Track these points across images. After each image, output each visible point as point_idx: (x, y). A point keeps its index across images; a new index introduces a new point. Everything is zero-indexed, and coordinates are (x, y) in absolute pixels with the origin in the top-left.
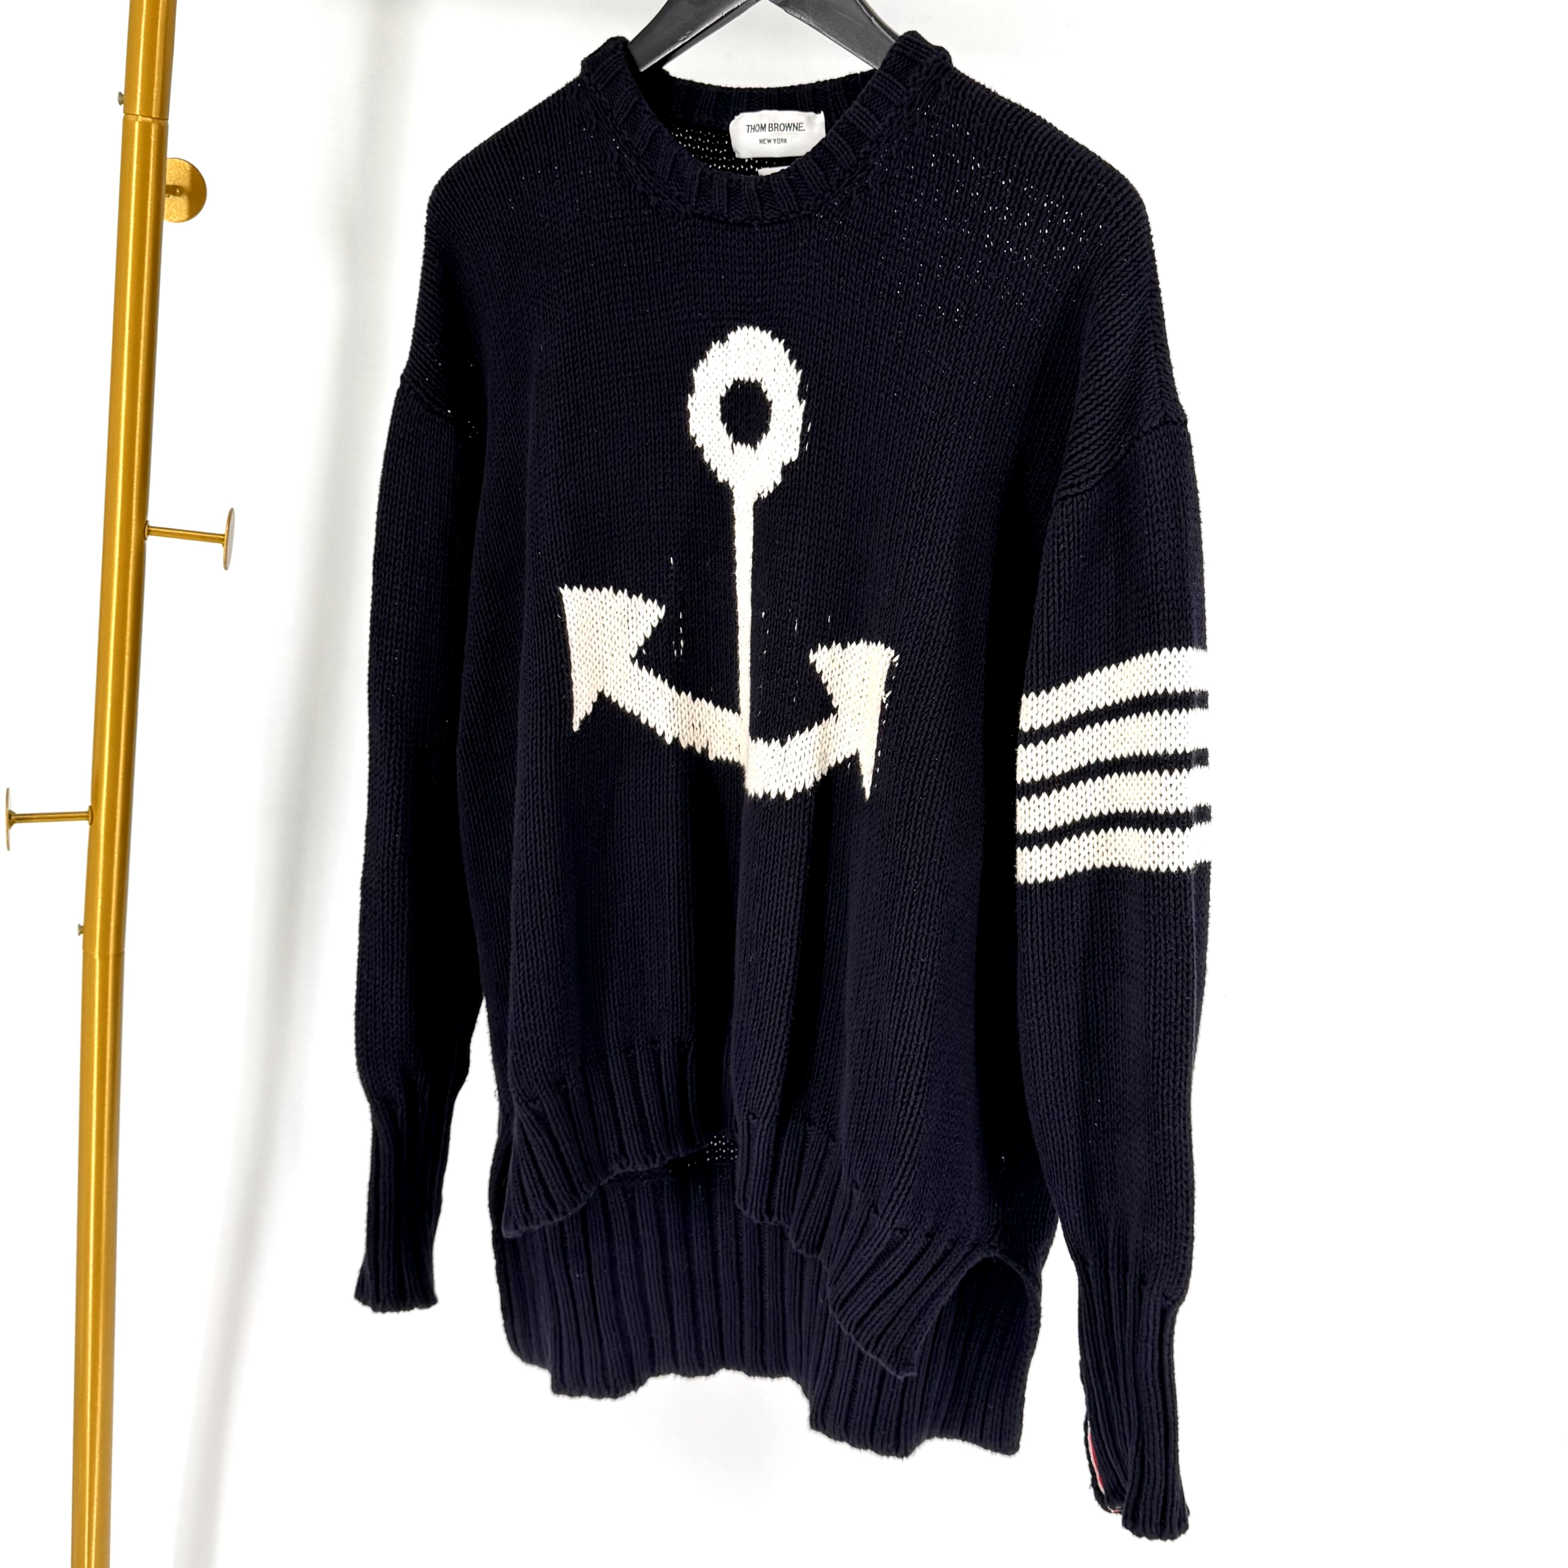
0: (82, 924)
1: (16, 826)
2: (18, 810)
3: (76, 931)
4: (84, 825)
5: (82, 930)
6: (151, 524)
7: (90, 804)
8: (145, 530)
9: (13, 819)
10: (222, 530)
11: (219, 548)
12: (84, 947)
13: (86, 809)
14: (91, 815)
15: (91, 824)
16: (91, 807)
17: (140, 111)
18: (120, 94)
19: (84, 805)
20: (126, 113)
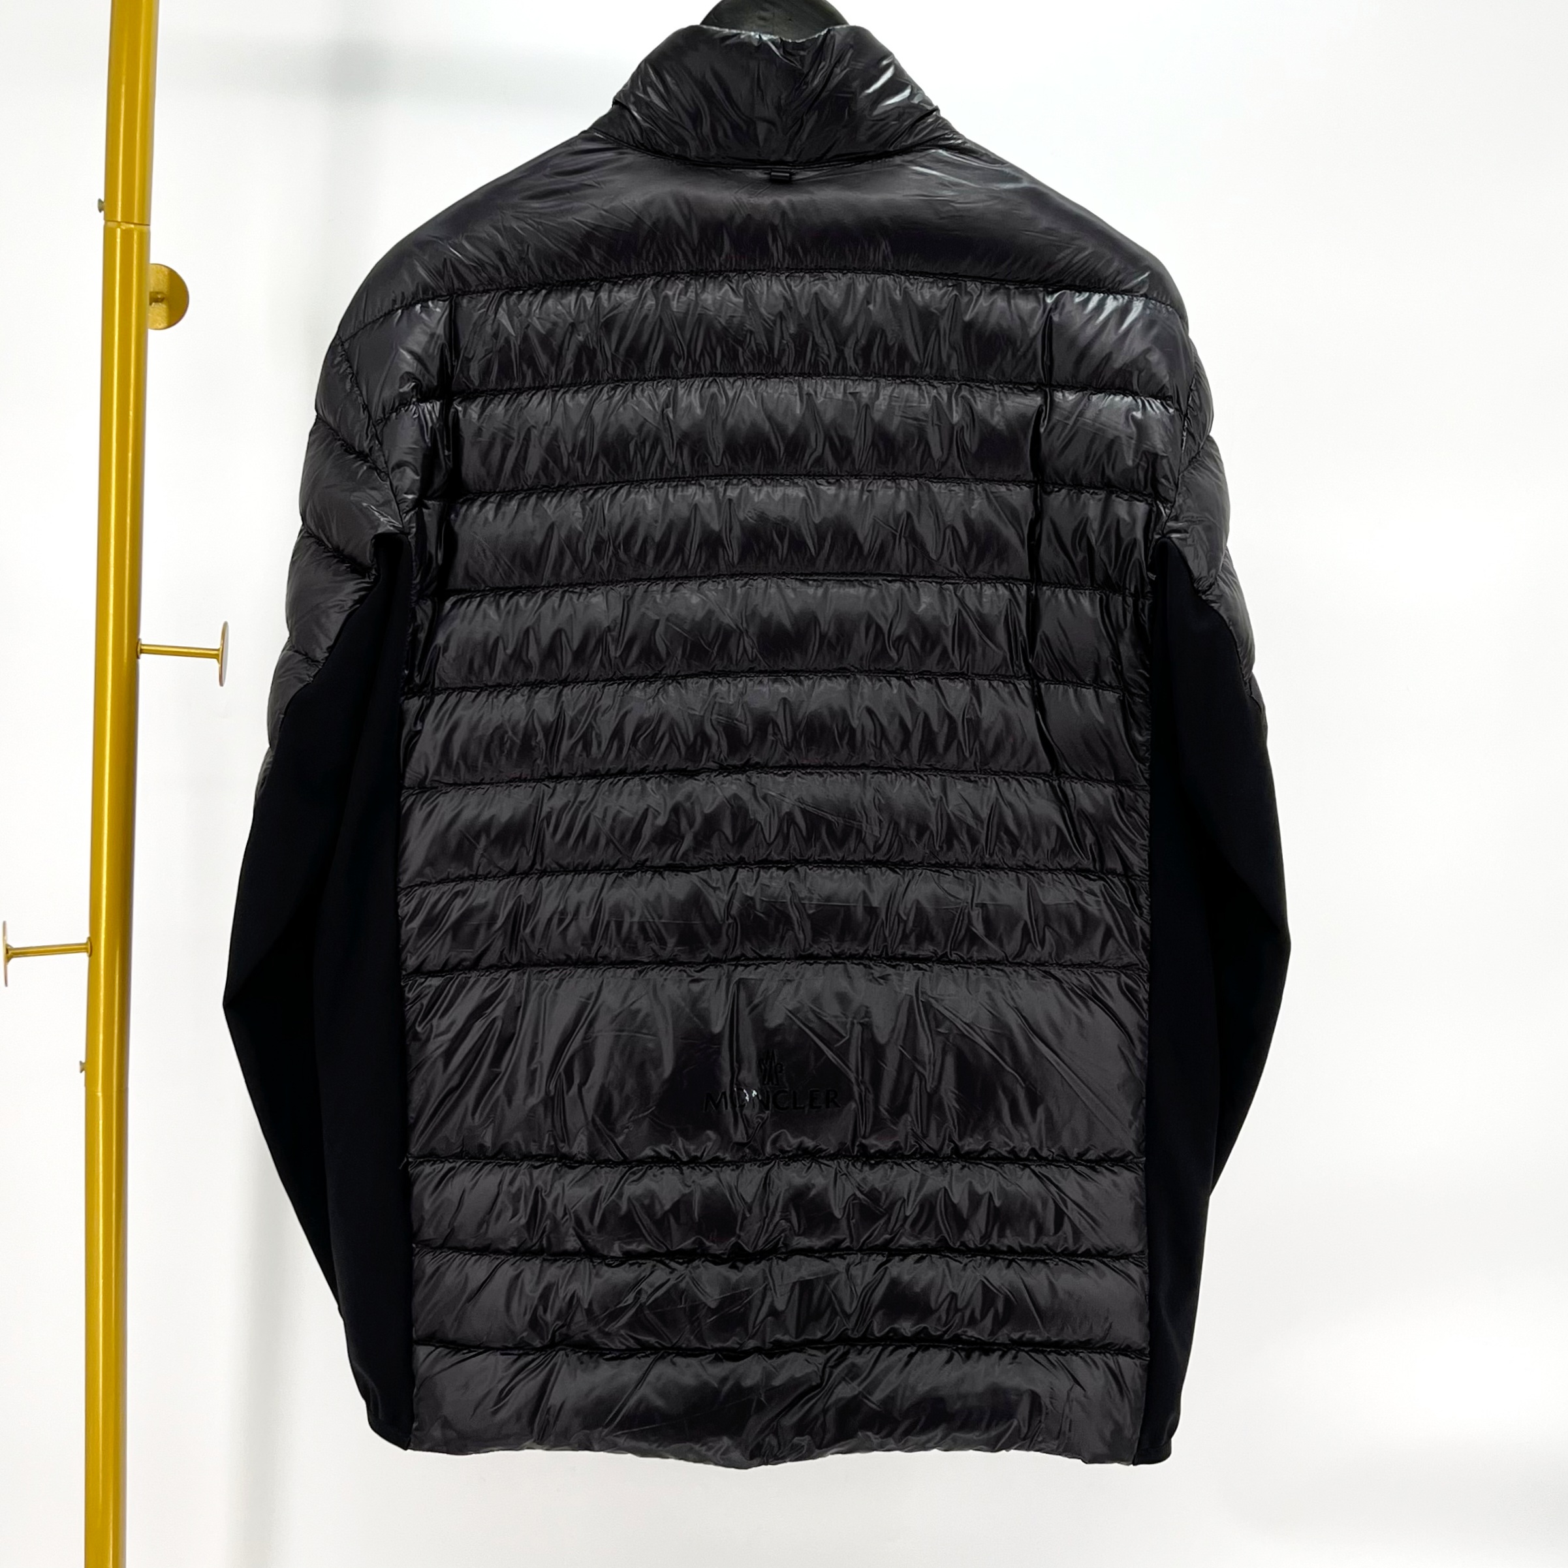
0: (84, 1061)
1: (14, 961)
2: (15, 944)
3: (78, 1067)
4: (83, 957)
5: (83, 1067)
6: (143, 642)
7: (88, 935)
8: (137, 650)
9: (11, 953)
10: (217, 645)
11: (214, 663)
12: (86, 1085)
13: (84, 940)
14: (90, 948)
15: (90, 956)
16: (89, 939)
17: (122, 217)
18: (100, 201)
19: (81, 935)
20: (106, 220)
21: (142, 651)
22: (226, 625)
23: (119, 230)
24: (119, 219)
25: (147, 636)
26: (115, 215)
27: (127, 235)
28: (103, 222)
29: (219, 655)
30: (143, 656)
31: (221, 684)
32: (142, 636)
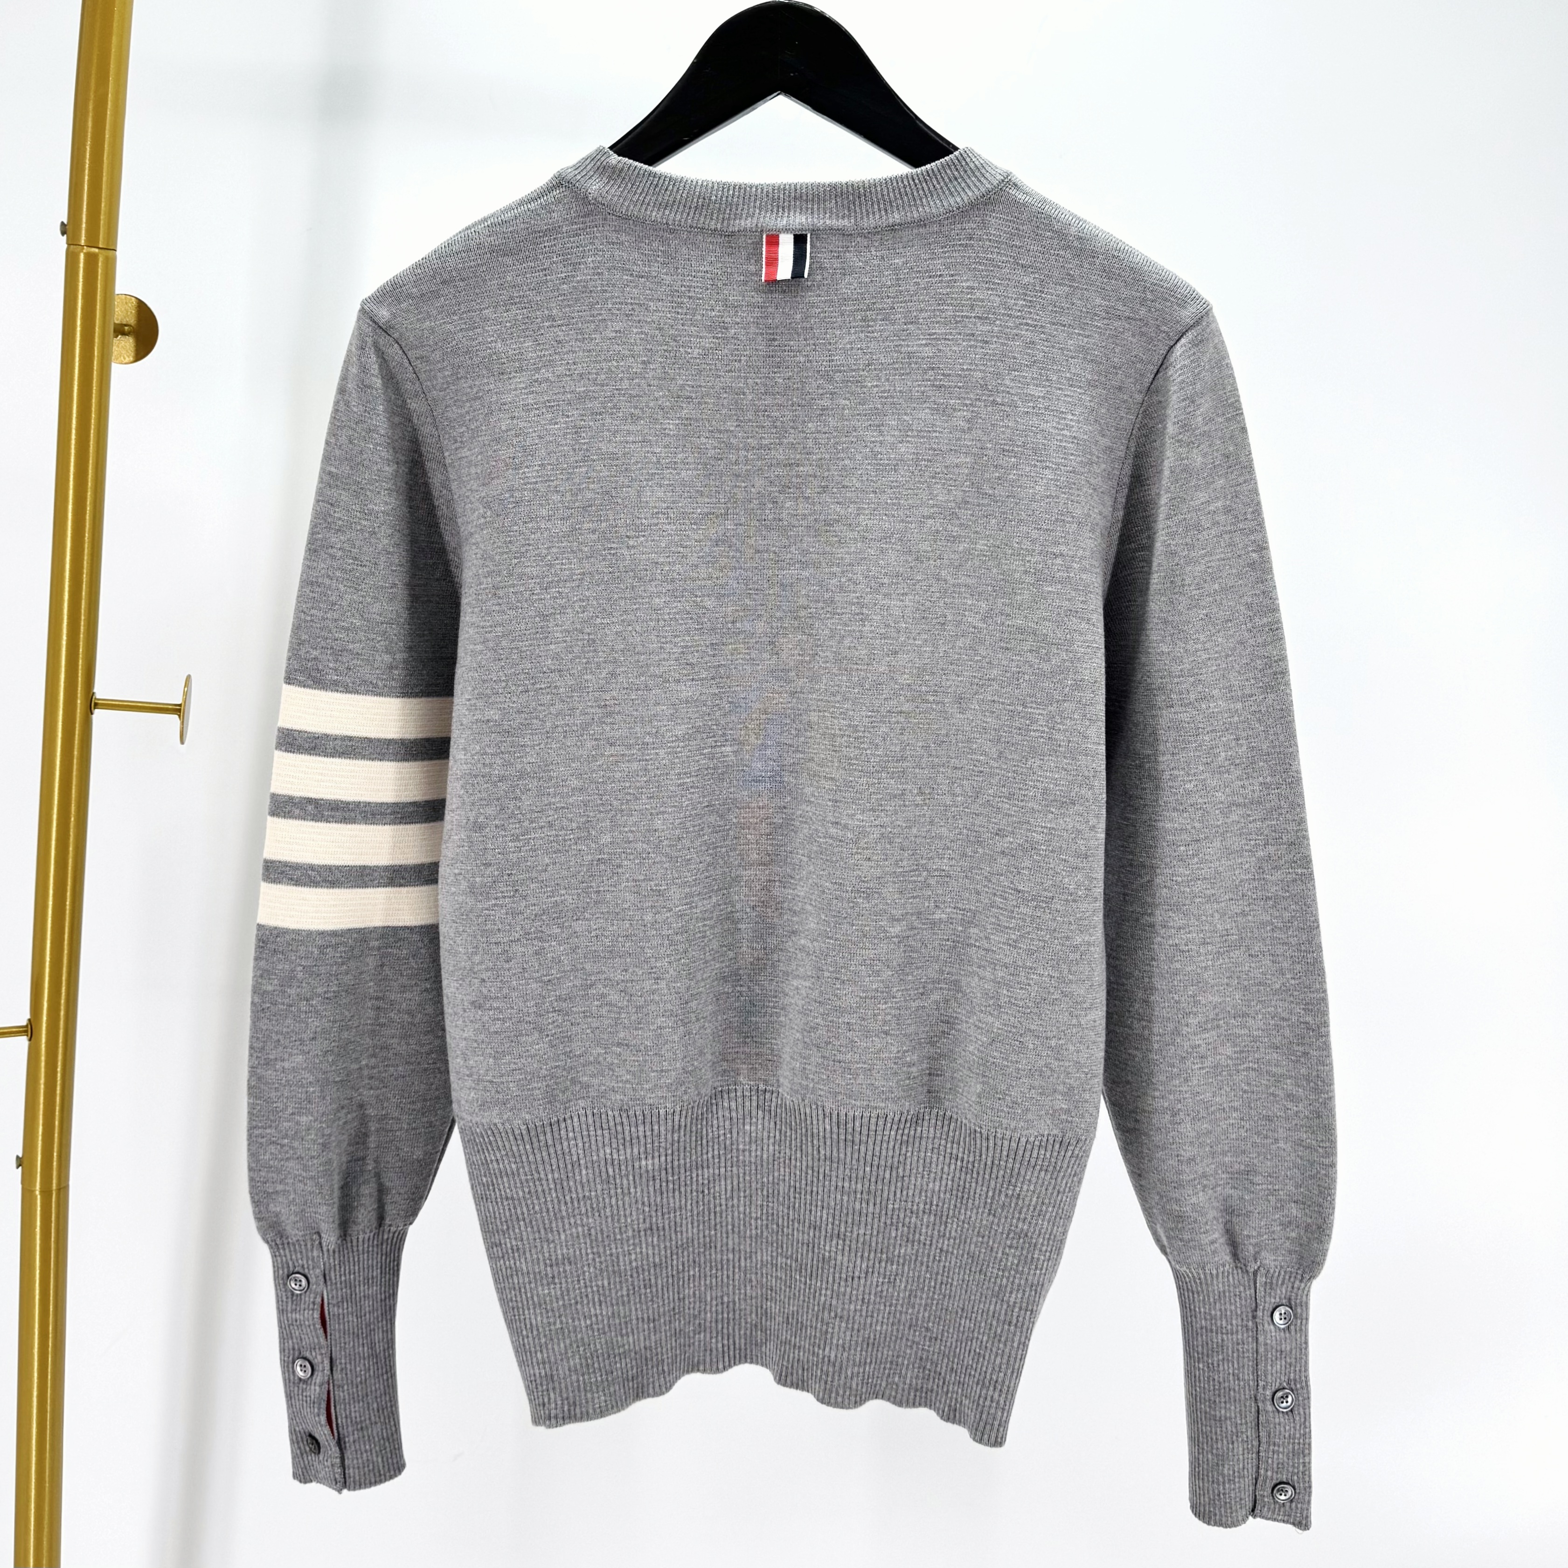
0: (20, 1156)
5: (20, 1162)
6: (98, 696)
7: (29, 1017)
8: (92, 704)
10: (179, 700)
11: (174, 720)
12: (23, 1182)
14: (30, 1030)
15: (30, 1040)
16: (29, 1020)
17: (87, 240)
18: (62, 223)
20: (69, 244)
21: (96, 705)
22: (189, 678)
23: (82, 256)
24: (83, 243)
25: (101, 691)
26: (80, 240)
27: (91, 260)
28: (66, 246)
29: (179, 710)
30: (96, 710)
31: (182, 742)
32: (95, 690)
